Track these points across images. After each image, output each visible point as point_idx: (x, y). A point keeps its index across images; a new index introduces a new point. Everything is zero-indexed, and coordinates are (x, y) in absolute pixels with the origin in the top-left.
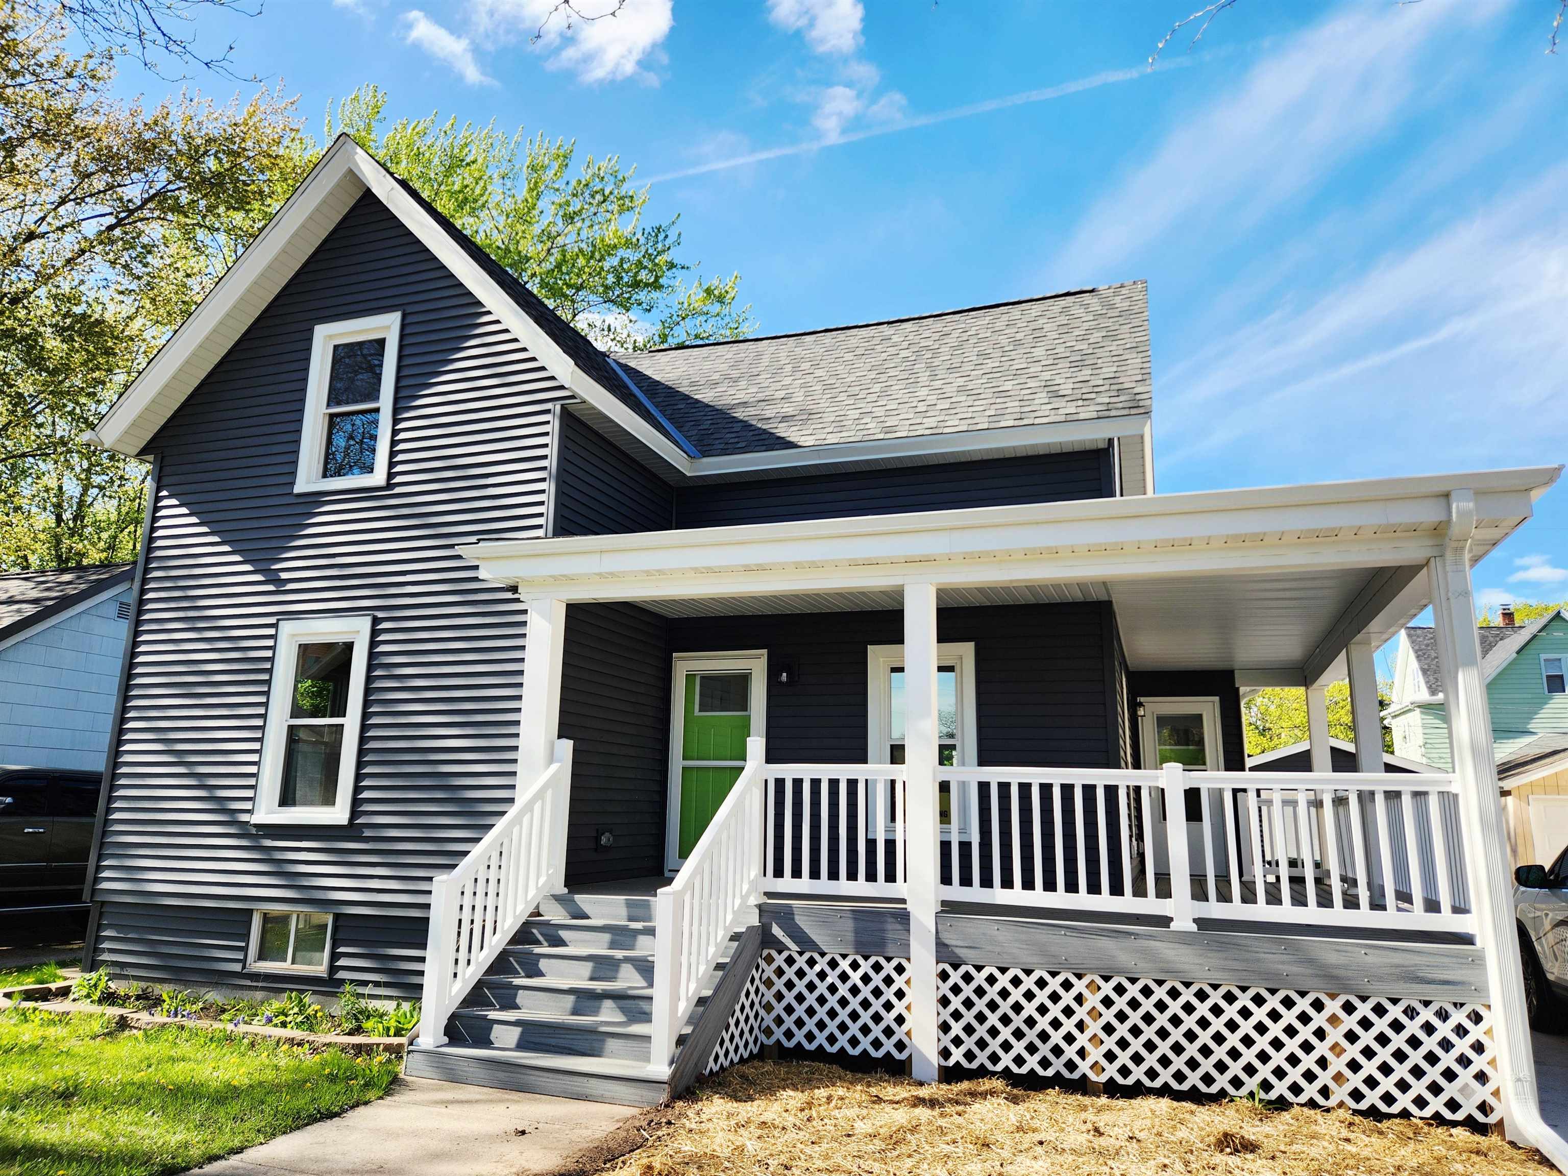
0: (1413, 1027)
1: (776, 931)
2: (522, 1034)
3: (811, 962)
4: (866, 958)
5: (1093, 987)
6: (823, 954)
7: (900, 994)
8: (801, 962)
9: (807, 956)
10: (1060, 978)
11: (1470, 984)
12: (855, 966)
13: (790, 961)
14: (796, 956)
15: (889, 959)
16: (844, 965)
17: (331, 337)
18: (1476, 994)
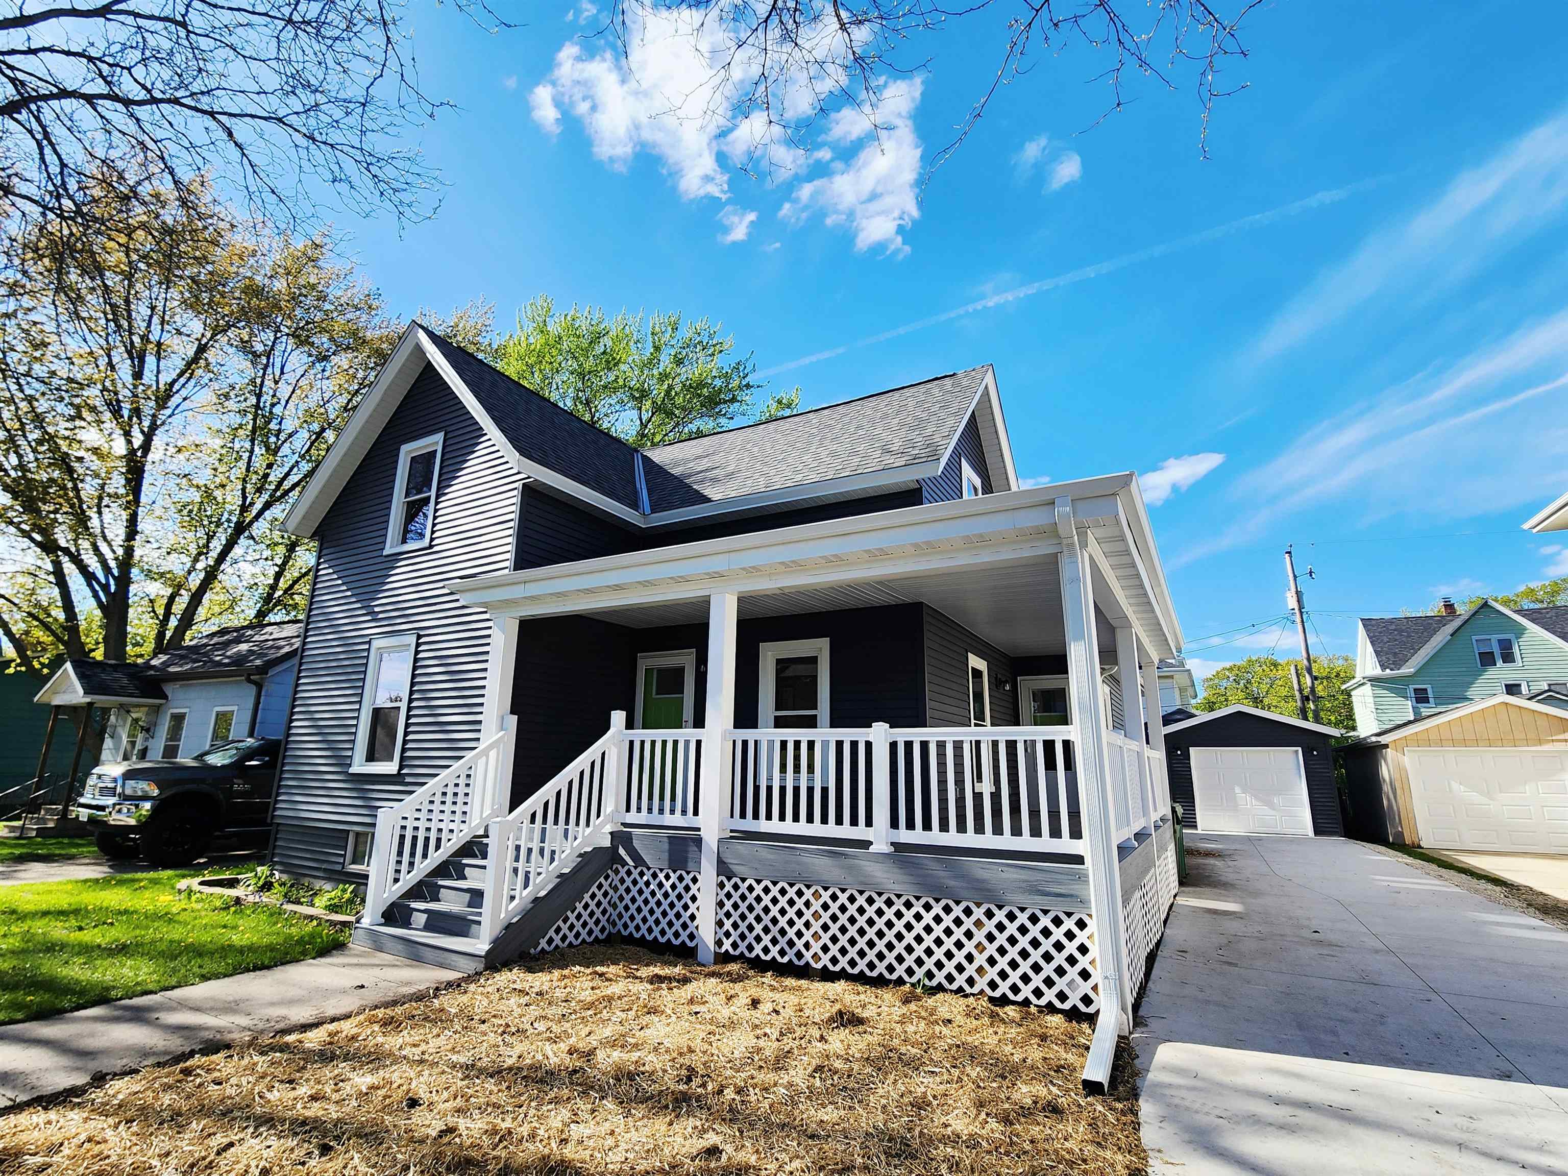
0: (1035, 931)
1: (622, 851)
2: (428, 918)
3: (642, 874)
4: (674, 872)
5: (817, 895)
6: (649, 868)
7: (694, 899)
8: (635, 874)
9: (639, 869)
10: (795, 888)
11: (1077, 897)
12: (667, 877)
13: (629, 873)
14: (632, 869)
15: (688, 873)
16: (661, 876)
17: (410, 452)
18: (1081, 905)
